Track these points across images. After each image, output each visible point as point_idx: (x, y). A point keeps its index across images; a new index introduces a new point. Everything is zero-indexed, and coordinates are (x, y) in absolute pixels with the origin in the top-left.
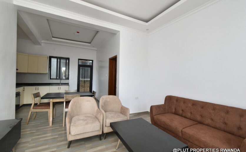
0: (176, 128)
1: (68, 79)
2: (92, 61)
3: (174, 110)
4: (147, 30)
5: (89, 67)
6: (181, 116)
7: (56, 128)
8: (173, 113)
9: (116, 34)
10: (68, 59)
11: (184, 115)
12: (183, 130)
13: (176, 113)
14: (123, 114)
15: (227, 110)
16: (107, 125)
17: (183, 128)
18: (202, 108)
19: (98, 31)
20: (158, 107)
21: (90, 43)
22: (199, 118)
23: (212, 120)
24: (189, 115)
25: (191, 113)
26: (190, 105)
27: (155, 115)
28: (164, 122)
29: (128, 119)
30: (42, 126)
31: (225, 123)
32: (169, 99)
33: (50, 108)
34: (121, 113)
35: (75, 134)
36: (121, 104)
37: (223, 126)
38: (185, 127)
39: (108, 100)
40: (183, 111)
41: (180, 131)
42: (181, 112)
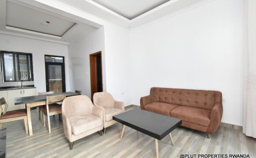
0: (166, 111)
1: (33, 79)
2: (63, 57)
3: (158, 99)
4: (130, 27)
5: (60, 65)
6: (165, 102)
7: (40, 136)
8: (158, 102)
9: (99, 28)
10: (31, 55)
11: (167, 101)
12: (171, 112)
13: (160, 101)
14: (117, 108)
15: (197, 93)
16: (107, 120)
17: (171, 111)
18: (180, 93)
19: (76, 23)
20: (146, 98)
21: (61, 36)
22: (178, 102)
23: (188, 101)
24: (171, 101)
25: (172, 99)
26: (171, 93)
27: (145, 105)
28: (155, 109)
29: (124, 112)
30: (19, 138)
31: (197, 102)
32: (153, 90)
33: (27, 115)
34: (115, 107)
35: (79, 133)
36: (113, 99)
37: (195, 104)
38: (171, 109)
39: (100, 97)
40: (166, 98)
41: (169, 113)
42: (164, 100)
